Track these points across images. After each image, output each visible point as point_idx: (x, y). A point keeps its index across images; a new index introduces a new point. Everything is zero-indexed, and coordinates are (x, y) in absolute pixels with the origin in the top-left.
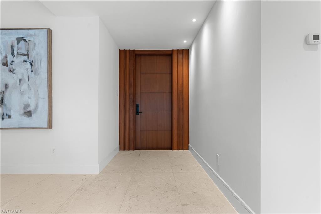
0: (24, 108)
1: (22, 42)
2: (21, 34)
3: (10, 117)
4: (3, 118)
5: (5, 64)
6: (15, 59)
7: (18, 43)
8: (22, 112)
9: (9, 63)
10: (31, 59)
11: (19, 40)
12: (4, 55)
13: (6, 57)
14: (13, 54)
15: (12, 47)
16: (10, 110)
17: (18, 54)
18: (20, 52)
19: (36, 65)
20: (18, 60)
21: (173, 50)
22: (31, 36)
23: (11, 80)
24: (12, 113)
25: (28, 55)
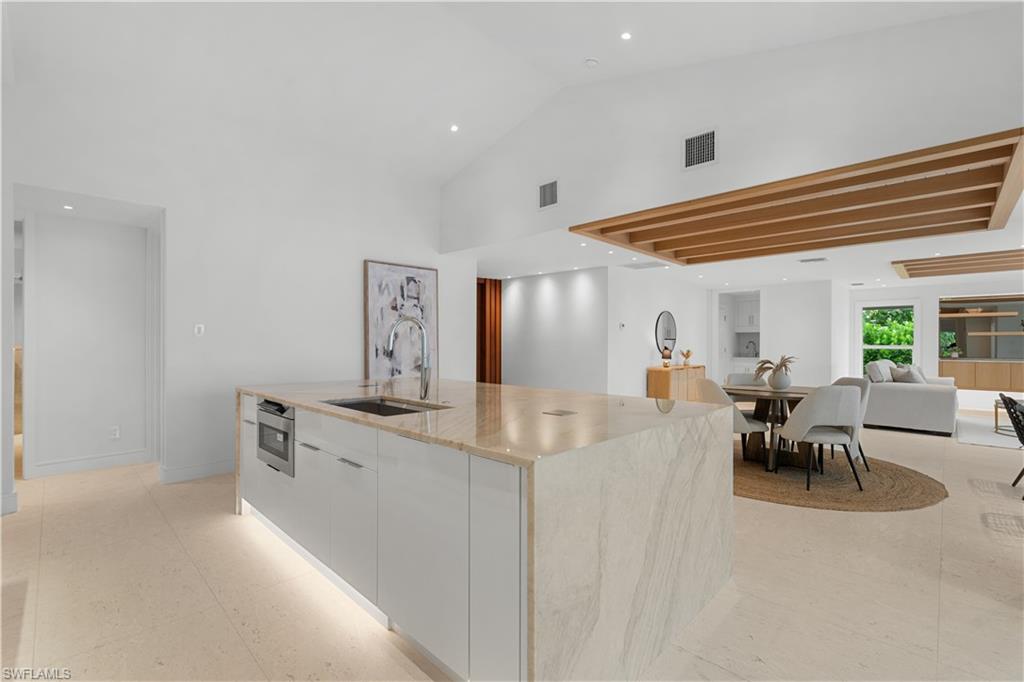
0: (416, 362)
1: (412, 283)
2: (412, 273)
3: (400, 373)
4: (393, 375)
5: (395, 308)
6: (405, 303)
7: (408, 284)
8: (413, 366)
9: (398, 307)
10: (422, 303)
11: (410, 280)
12: (393, 297)
13: (395, 299)
14: (403, 296)
15: (402, 288)
16: (400, 364)
17: (408, 296)
18: (410, 294)
19: (426, 311)
20: (409, 303)
21: (485, 280)
22: (421, 276)
23: (403, 328)
24: (402, 368)
25: (418, 299)
